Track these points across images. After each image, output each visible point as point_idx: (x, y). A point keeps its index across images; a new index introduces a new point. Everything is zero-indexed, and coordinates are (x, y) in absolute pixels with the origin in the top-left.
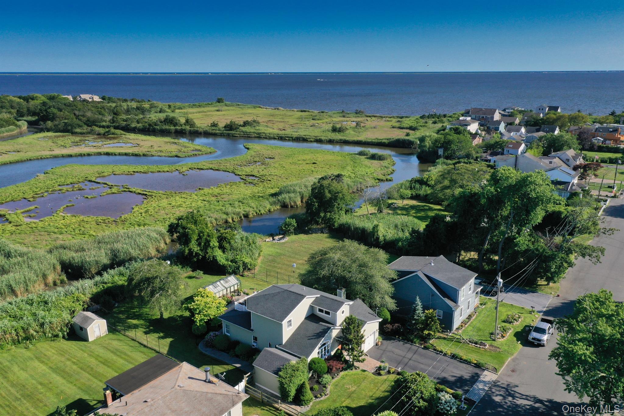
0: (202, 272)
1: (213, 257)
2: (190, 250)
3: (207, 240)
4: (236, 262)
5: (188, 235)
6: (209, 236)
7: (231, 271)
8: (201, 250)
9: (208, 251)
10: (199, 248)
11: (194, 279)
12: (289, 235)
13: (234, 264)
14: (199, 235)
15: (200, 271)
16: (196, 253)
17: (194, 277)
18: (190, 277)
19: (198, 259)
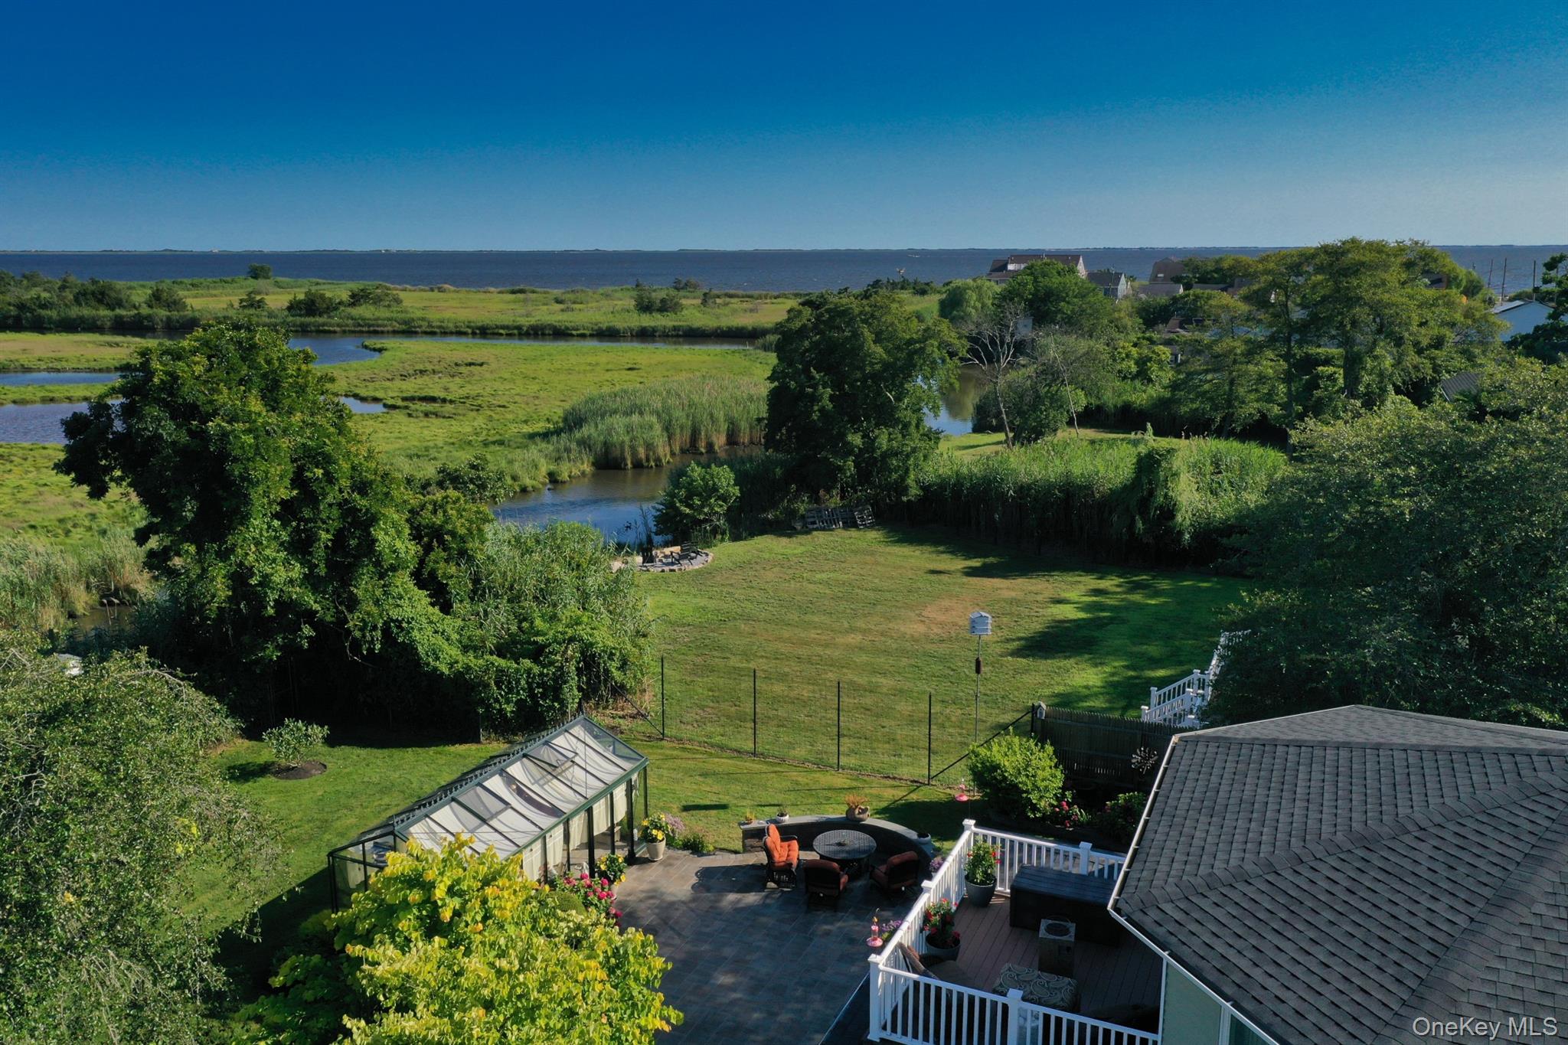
0: (318, 732)
1: (386, 631)
2: (239, 579)
3: (354, 511)
4: (537, 653)
5: (223, 456)
6: (362, 487)
7: (509, 708)
8: (311, 580)
9: (359, 593)
10: (297, 571)
11: (269, 780)
12: (708, 544)
13: (527, 663)
14: (299, 480)
15: (309, 722)
16: (282, 605)
17: (264, 770)
18: (243, 773)
19: (290, 649)
